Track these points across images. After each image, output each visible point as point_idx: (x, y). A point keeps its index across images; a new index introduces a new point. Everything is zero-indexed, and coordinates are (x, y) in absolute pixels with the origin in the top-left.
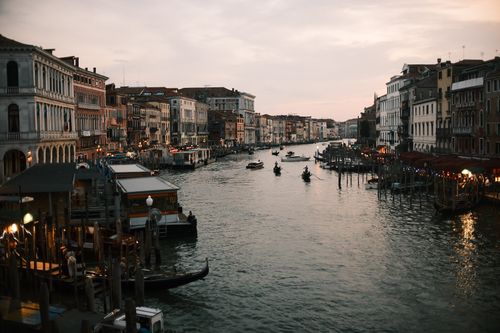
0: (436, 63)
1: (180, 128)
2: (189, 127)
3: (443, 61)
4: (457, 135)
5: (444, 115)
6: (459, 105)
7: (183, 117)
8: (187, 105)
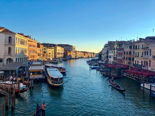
0: (116, 41)
1: (57, 54)
2: (59, 53)
3: (117, 41)
4: (118, 59)
5: (115, 54)
6: (118, 52)
7: (58, 51)
8: (59, 48)
